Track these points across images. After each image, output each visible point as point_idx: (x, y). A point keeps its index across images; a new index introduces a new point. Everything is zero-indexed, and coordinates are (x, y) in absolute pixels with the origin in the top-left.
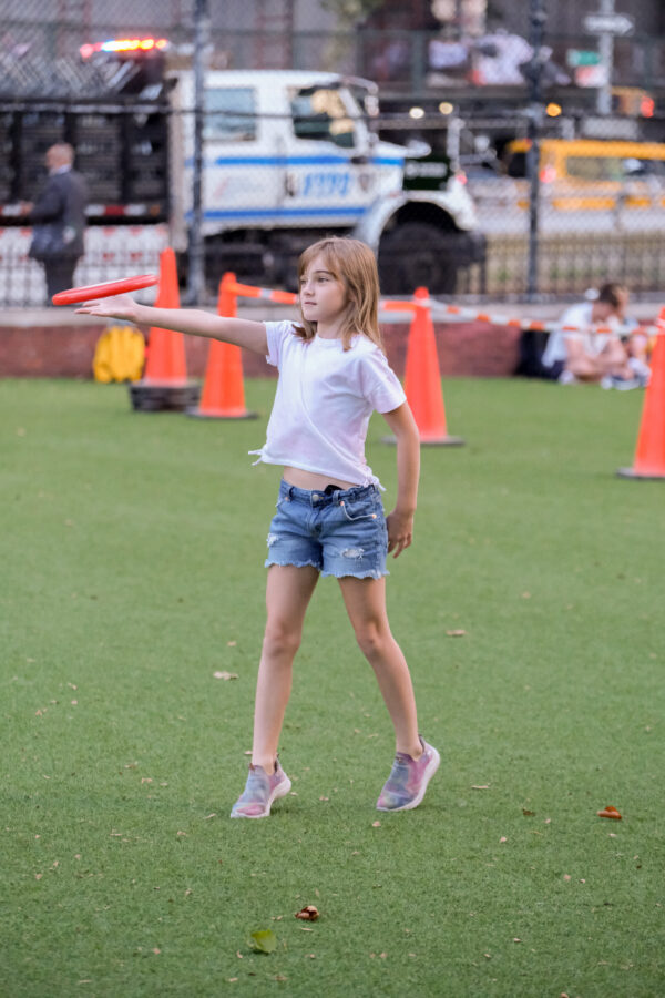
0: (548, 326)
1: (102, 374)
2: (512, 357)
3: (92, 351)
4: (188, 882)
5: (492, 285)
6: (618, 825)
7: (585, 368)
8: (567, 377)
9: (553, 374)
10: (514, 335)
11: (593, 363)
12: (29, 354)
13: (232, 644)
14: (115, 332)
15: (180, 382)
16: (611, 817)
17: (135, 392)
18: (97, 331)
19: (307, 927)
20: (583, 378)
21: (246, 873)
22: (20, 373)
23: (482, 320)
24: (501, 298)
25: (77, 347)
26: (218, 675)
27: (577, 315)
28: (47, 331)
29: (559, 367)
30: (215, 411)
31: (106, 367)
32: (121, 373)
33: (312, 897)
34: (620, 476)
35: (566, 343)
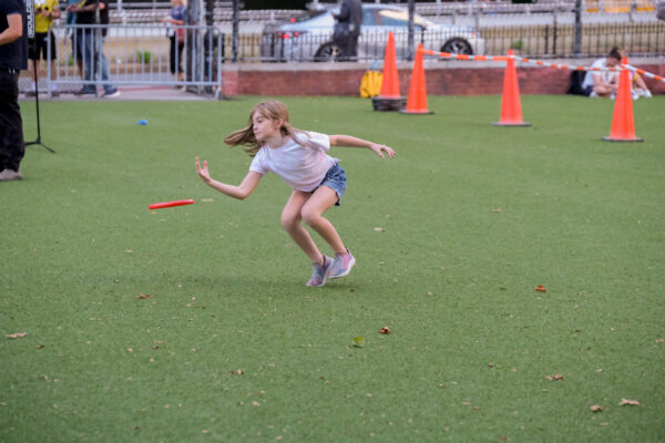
0: (586, 68)
1: (364, 94)
2: (567, 84)
3: (360, 82)
4: (334, 317)
5: (559, 51)
6: (543, 294)
7: (603, 90)
8: (593, 94)
9: (586, 93)
10: (568, 74)
11: (607, 87)
12: (329, 85)
13: (388, 216)
14: (370, 73)
15: (397, 97)
16: (541, 290)
17: (375, 101)
18: (362, 72)
19: (382, 337)
20: (601, 95)
21: (362, 314)
22: (325, 94)
23: (553, 67)
24: (562, 57)
25: (352, 80)
26: (376, 229)
27: (600, 63)
28: (337, 73)
29: (590, 89)
30: (413, 111)
31: (365, 90)
32: (372, 93)
33: (389, 324)
34: (603, 140)
35: (593, 77)
